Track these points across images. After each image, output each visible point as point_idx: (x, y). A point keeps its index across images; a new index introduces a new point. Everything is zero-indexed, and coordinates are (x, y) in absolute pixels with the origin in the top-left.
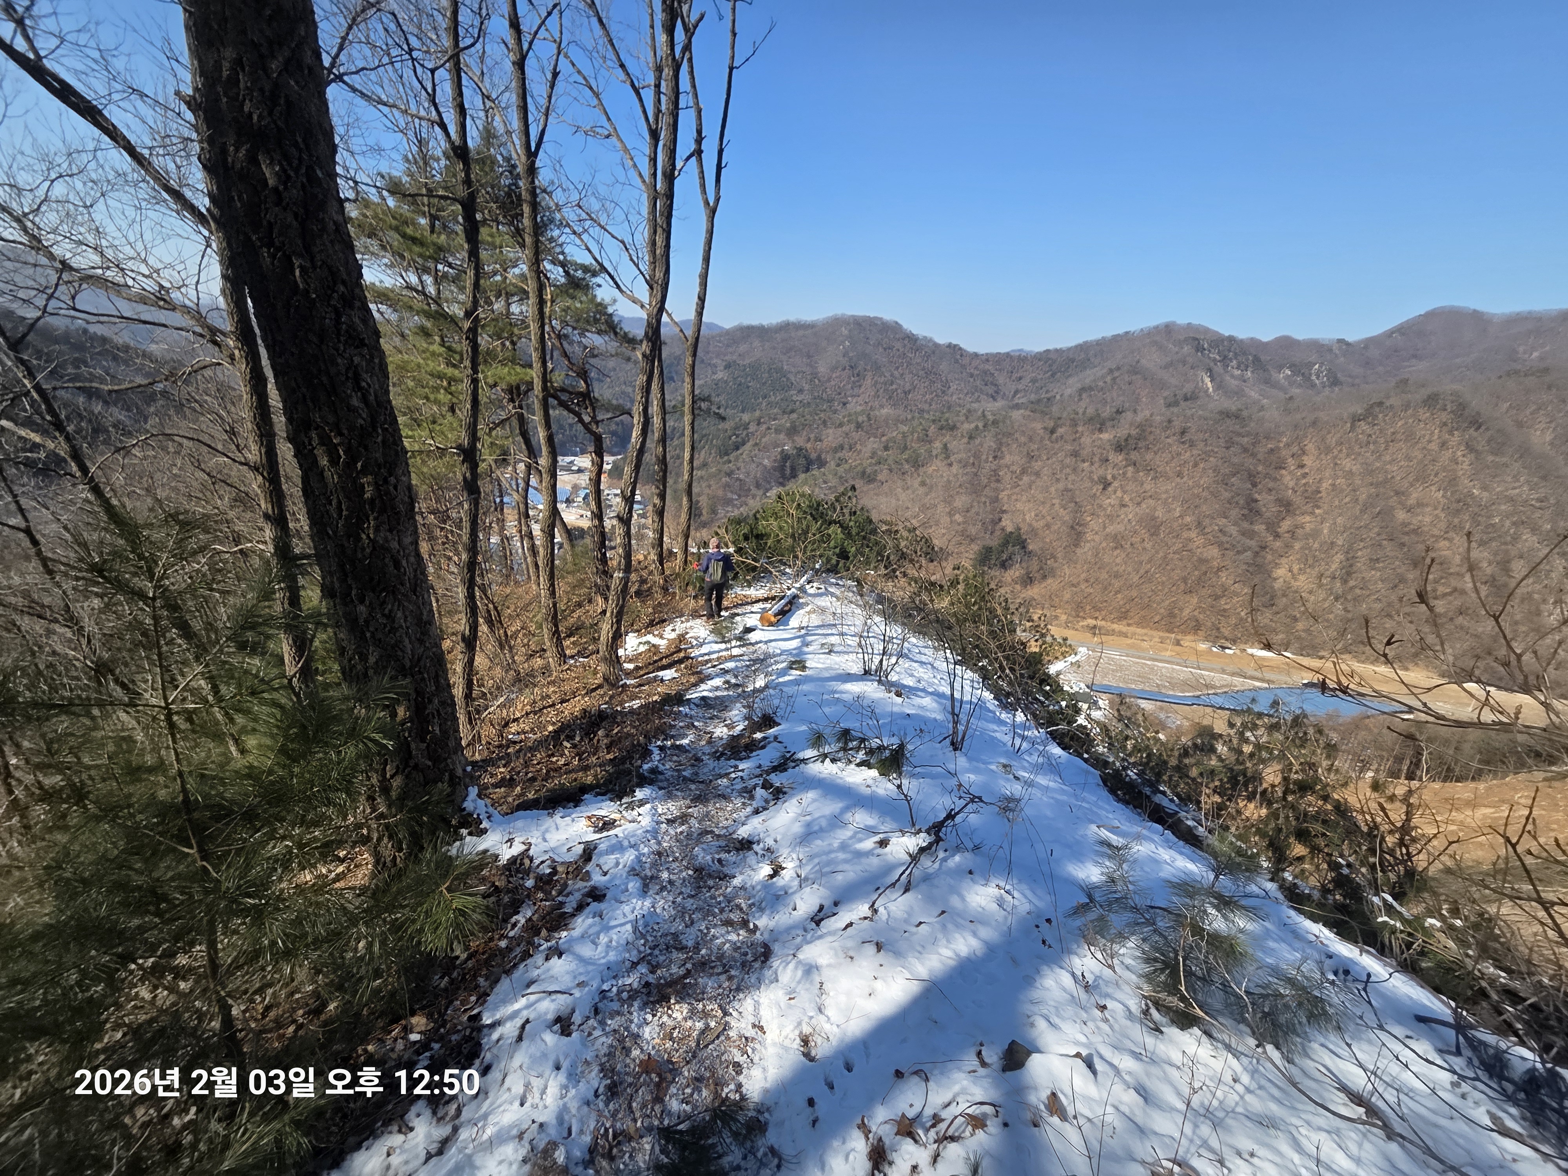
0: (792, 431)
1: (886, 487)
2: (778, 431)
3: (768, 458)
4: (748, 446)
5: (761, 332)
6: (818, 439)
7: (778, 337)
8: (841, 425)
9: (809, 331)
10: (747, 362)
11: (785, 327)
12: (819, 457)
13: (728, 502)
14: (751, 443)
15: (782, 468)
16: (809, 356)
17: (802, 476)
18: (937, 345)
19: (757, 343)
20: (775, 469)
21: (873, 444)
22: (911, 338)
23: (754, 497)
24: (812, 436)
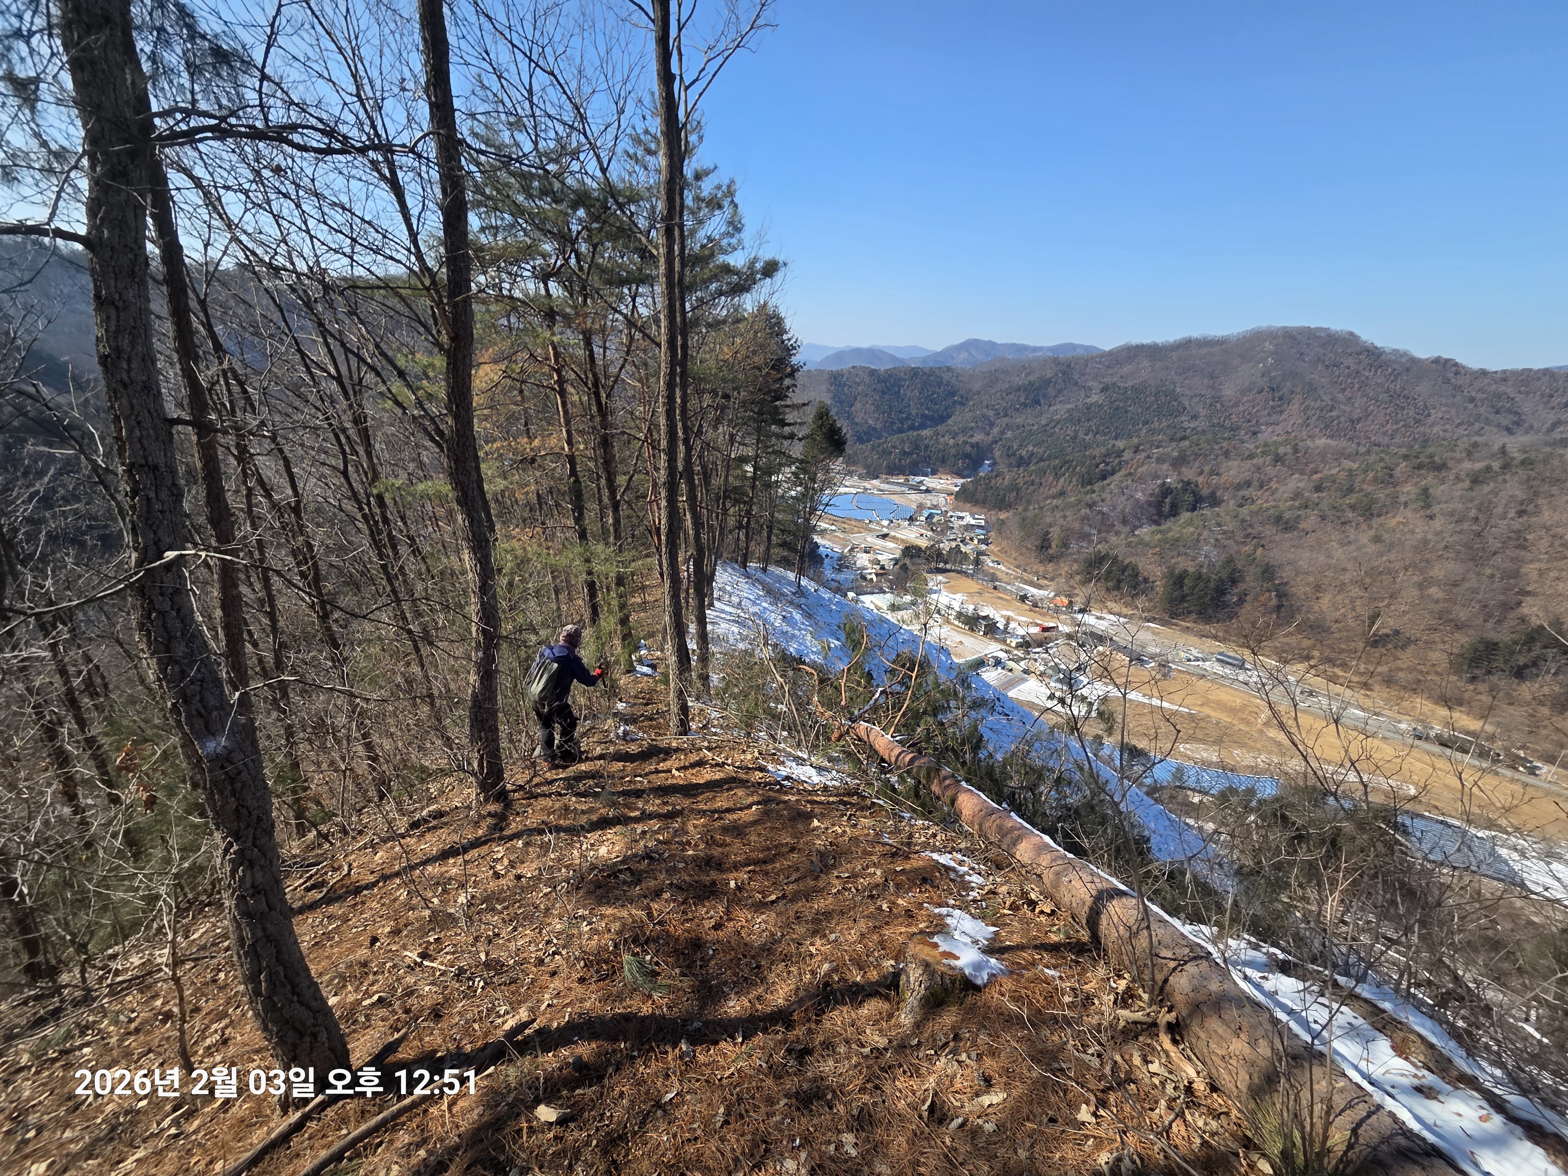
0: (1179, 462)
1: (1311, 539)
2: (1160, 460)
3: (1143, 491)
4: (1118, 476)
5: (1153, 352)
6: (1214, 472)
7: (1175, 355)
8: (1251, 457)
9: (1218, 348)
10: (1129, 384)
11: (1186, 344)
12: (1213, 495)
13: (1086, 536)
14: (1122, 472)
15: (1159, 505)
16: (1212, 377)
17: (1185, 516)
18: (1414, 361)
19: (1145, 363)
20: (1150, 504)
21: (1296, 482)
22: (1373, 354)
23: (1117, 533)
24: (1207, 469)
